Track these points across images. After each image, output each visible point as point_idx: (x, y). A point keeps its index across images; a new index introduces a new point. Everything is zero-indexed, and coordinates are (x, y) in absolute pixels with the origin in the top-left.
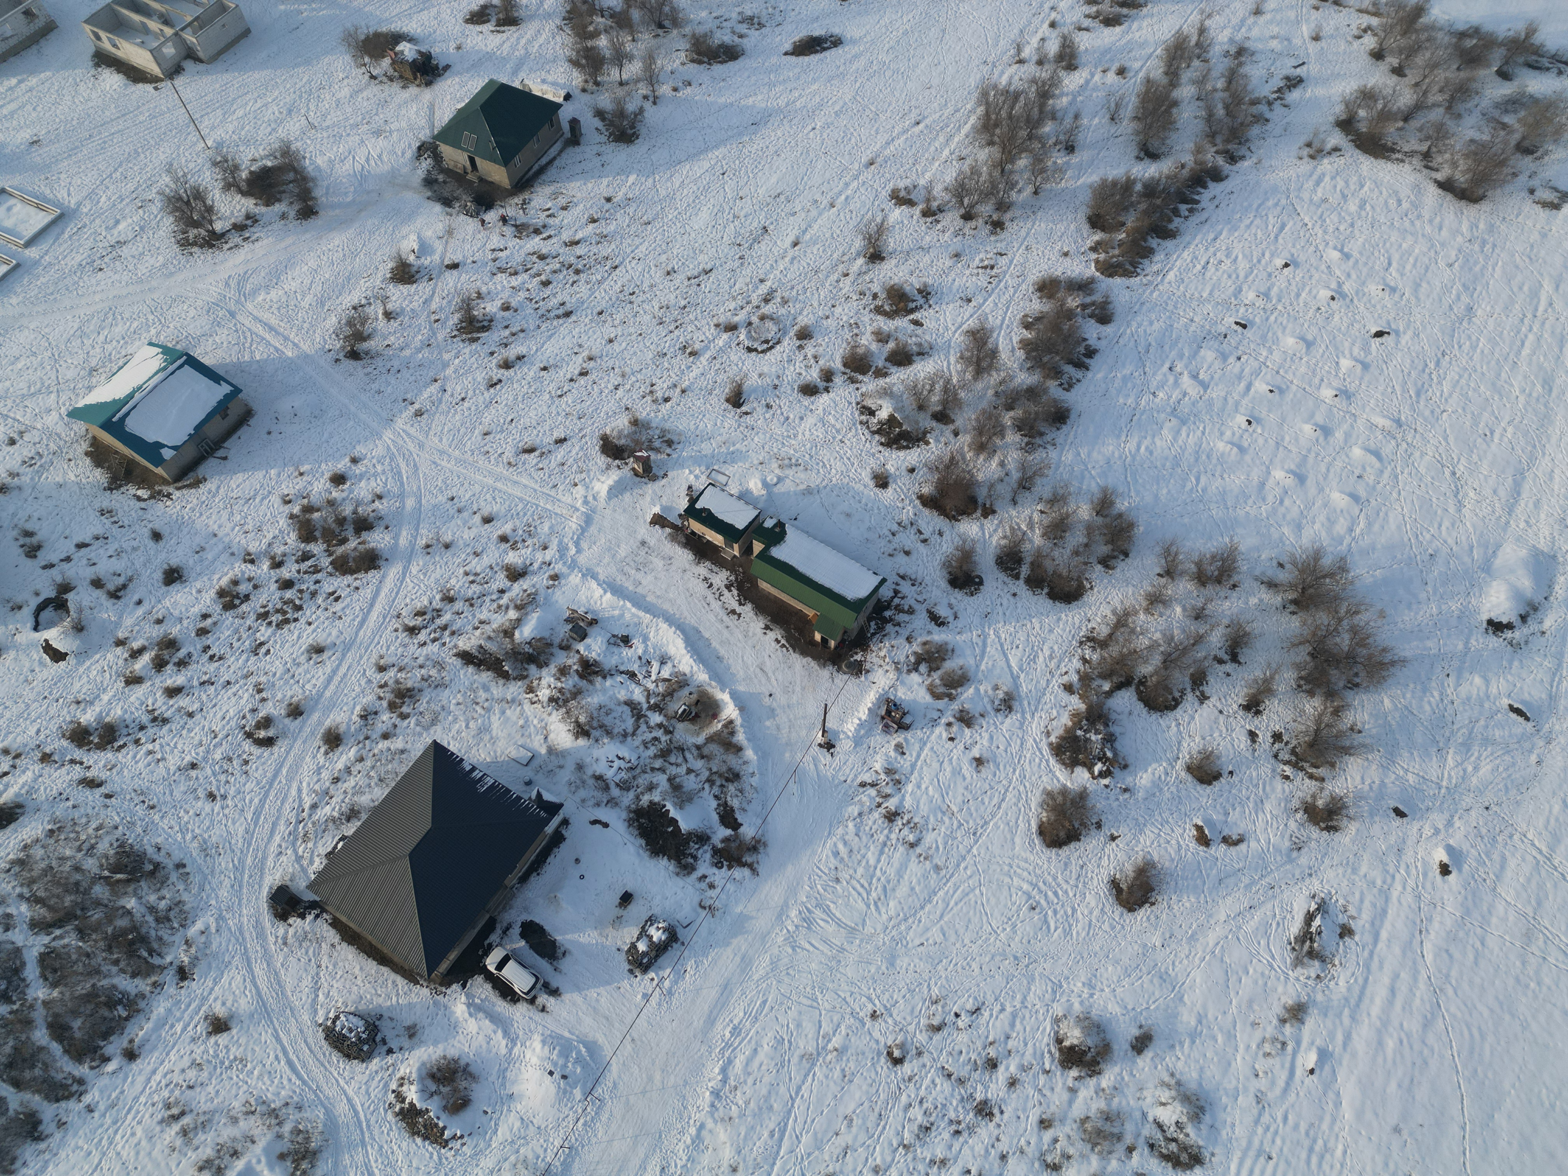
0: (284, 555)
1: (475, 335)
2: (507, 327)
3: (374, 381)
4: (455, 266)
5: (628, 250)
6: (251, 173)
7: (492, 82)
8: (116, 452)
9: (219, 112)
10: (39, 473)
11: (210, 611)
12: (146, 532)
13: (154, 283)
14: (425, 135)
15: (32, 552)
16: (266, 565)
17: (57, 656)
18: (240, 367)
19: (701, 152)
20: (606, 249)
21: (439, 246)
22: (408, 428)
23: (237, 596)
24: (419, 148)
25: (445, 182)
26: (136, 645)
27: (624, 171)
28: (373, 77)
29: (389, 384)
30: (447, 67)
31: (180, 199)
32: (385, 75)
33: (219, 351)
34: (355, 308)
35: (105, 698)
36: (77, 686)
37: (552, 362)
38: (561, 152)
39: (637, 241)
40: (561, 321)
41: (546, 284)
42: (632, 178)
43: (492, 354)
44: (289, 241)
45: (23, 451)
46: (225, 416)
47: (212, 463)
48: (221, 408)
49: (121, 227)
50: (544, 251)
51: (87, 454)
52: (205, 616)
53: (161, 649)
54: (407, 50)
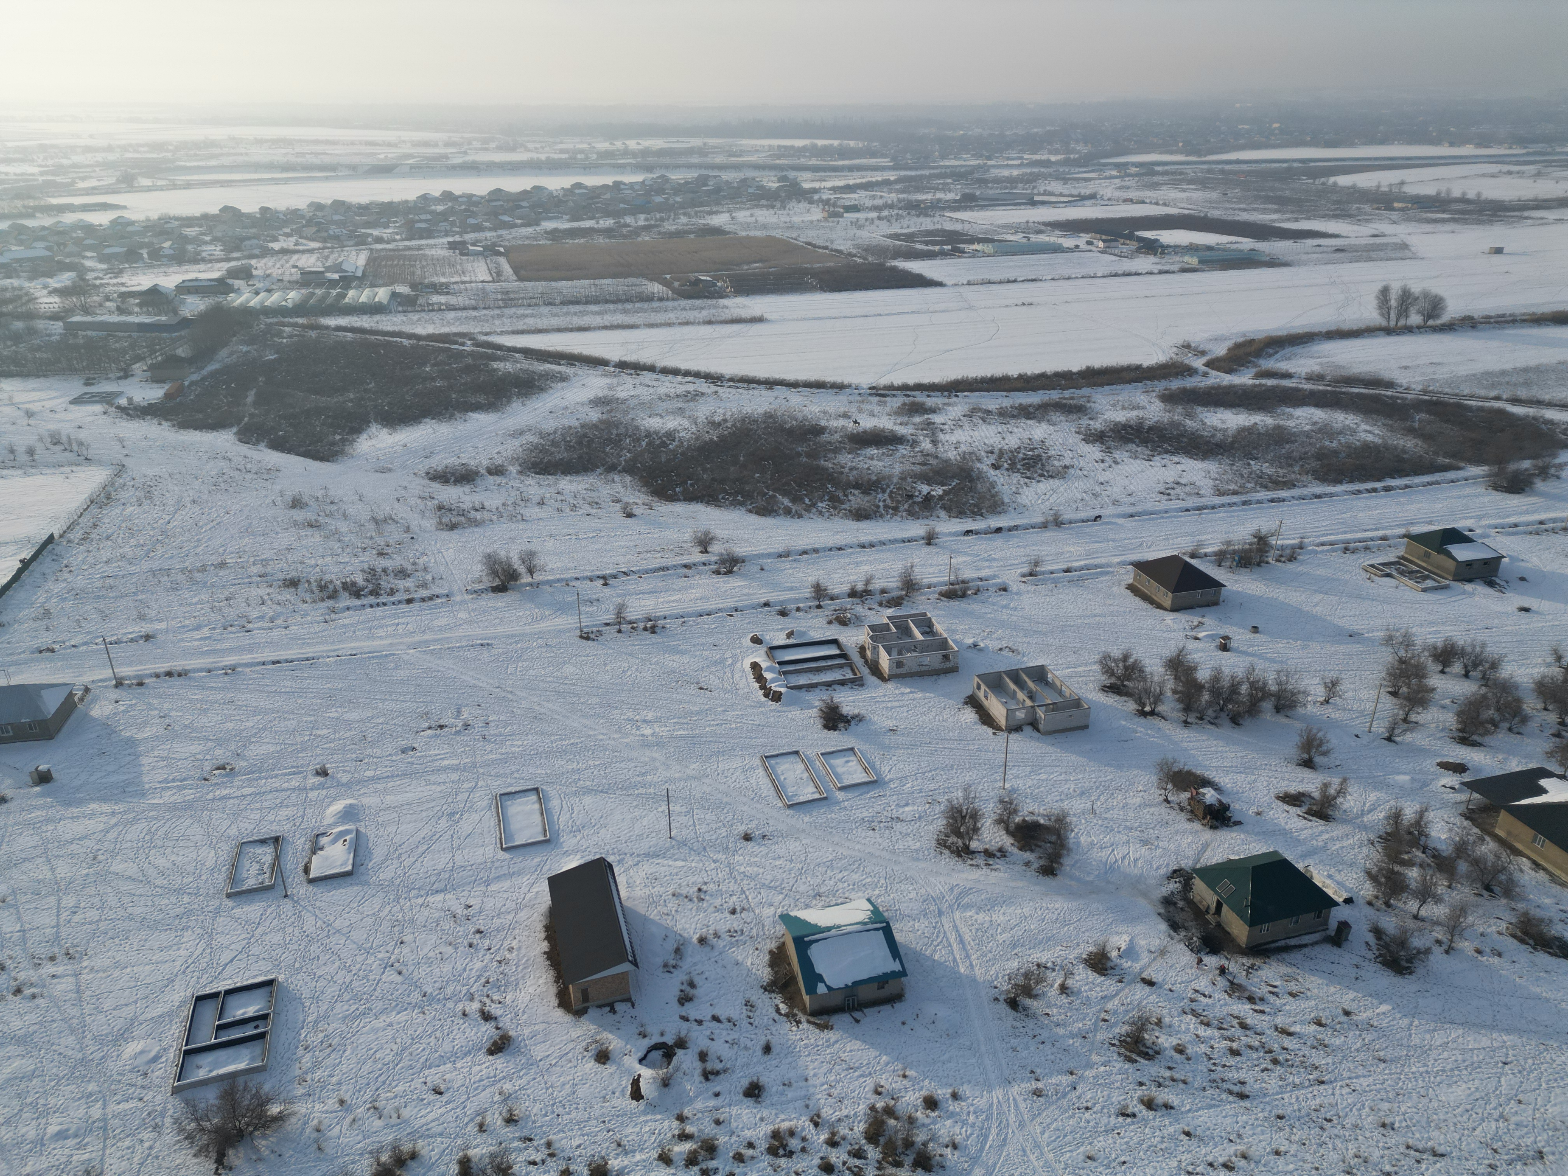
0: (844, 1138)
1: (1134, 1056)
2: (1170, 1068)
3: (1016, 1037)
4: (1150, 983)
5: (1346, 1074)
6: (1024, 820)
7: (1275, 853)
8: (789, 964)
9: (1028, 769)
10: (732, 945)
11: (757, 1143)
12: (763, 1041)
13: (901, 859)
14: (1187, 864)
15: (685, 999)
16: (823, 1137)
17: (636, 1095)
18: (918, 957)
19: (1484, 1027)
20: (1318, 1058)
21: (1145, 958)
22: (1020, 1099)
23: (784, 1146)
24: (1175, 871)
25: (1182, 909)
26: (689, 1129)
27: (1380, 997)
28: (1167, 801)
29: (1027, 1048)
30: (1238, 823)
31: (960, 812)
32: (1179, 804)
33: (911, 935)
34: (1039, 965)
35: (638, 1157)
36: (629, 1130)
37: (1199, 1132)
38: (1316, 943)
39: (1360, 1071)
40: (1231, 1098)
41: (1235, 1053)
42: (1384, 1008)
43: (1141, 1084)
44: (1020, 884)
45: (734, 922)
46: (881, 987)
47: (846, 1018)
48: (882, 980)
49: (907, 809)
50: (1249, 1021)
51: (771, 952)
52: (751, 1145)
53: (701, 1148)
54: (1209, 795)
